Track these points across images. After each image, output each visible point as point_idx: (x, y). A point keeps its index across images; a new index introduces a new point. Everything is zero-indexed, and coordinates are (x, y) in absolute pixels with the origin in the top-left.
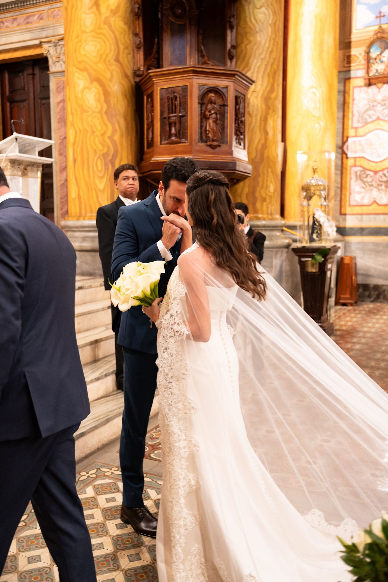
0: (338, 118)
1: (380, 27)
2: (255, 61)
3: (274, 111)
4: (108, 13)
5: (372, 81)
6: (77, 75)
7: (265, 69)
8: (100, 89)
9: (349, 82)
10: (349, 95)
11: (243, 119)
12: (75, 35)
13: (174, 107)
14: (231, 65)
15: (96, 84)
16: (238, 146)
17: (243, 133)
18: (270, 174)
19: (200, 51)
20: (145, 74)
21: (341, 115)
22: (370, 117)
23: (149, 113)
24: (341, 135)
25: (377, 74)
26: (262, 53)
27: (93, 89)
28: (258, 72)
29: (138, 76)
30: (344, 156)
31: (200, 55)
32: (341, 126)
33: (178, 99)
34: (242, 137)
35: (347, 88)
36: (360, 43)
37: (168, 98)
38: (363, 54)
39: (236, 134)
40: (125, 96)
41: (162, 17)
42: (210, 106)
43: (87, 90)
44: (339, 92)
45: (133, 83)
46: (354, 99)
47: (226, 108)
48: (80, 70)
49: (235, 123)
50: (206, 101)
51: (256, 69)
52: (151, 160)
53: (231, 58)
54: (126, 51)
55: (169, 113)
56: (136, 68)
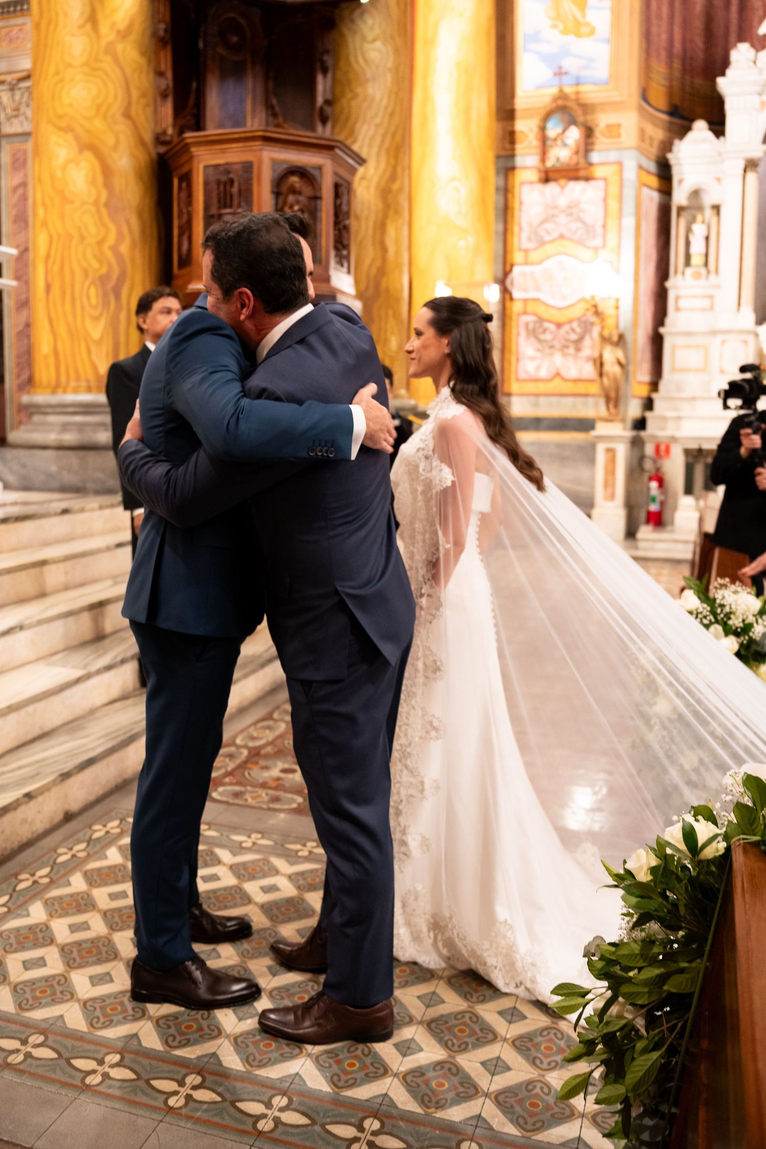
0: (497, 232)
1: (561, 91)
2: (365, 127)
3: (397, 212)
4: (112, 37)
5: (551, 175)
6: (54, 138)
7: (383, 141)
8: (96, 164)
9: (513, 174)
10: (513, 195)
11: (347, 222)
12: (52, 70)
13: (228, 198)
14: (323, 132)
15: (88, 155)
16: (339, 267)
17: (346, 247)
18: (391, 319)
19: (269, 107)
20: (176, 140)
21: (501, 227)
22: (548, 233)
23: (182, 206)
24: (500, 260)
25: (558, 165)
26: (376, 116)
27: (84, 164)
28: (370, 146)
29: (164, 143)
30: (507, 296)
31: (270, 112)
32: (500, 246)
33: (236, 184)
34: (345, 252)
35: (510, 182)
36: (529, 113)
37: (218, 182)
38: (535, 130)
39: (336, 248)
40: (140, 177)
41: (205, 45)
42: (291, 198)
43: (71, 165)
44: (497, 189)
45: (154, 155)
46: (521, 203)
47: (319, 202)
48: (61, 129)
49: (335, 229)
50: (284, 189)
51: (367, 142)
52: (186, 288)
53: (324, 120)
54: (143, 101)
55: (219, 208)
56: (159, 130)
